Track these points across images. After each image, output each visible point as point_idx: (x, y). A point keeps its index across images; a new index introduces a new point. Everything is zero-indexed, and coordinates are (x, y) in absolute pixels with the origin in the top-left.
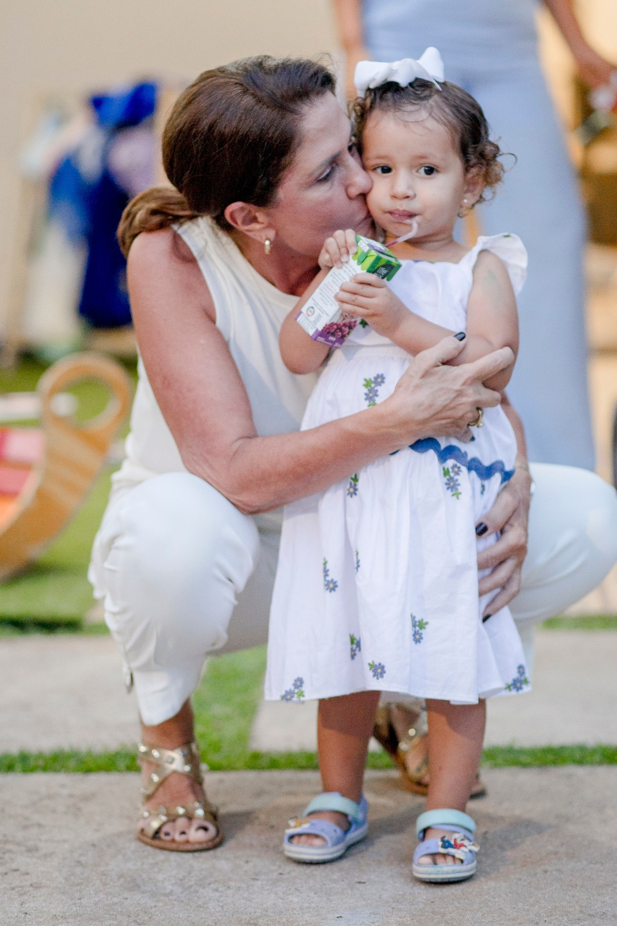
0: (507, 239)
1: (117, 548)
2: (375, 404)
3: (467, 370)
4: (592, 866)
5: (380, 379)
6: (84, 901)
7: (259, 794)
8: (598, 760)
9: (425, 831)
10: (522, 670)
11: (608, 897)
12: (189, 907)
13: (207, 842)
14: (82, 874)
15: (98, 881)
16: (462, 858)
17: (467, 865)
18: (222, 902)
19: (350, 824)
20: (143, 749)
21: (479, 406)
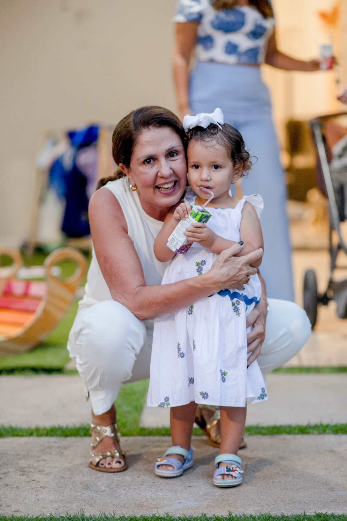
0: (256, 196)
1: (82, 335)
2: (201, 274)
3: (244, 259)
4: (294, 479)
5: (203, 263)
6: (65, 494)
7: (144, 447)
8: (297, 432)
9: (219, 463)
10: (263, 390)
11: (302, 494)
12: (112, 497)
13: (120, 468)
14: (64, 482)
15: (71, 486)
16: (236, 476)
17: (239, 479)
18: (127, 495)
19: (185, 460)
20: (92, 426)
21: (248, 275)
